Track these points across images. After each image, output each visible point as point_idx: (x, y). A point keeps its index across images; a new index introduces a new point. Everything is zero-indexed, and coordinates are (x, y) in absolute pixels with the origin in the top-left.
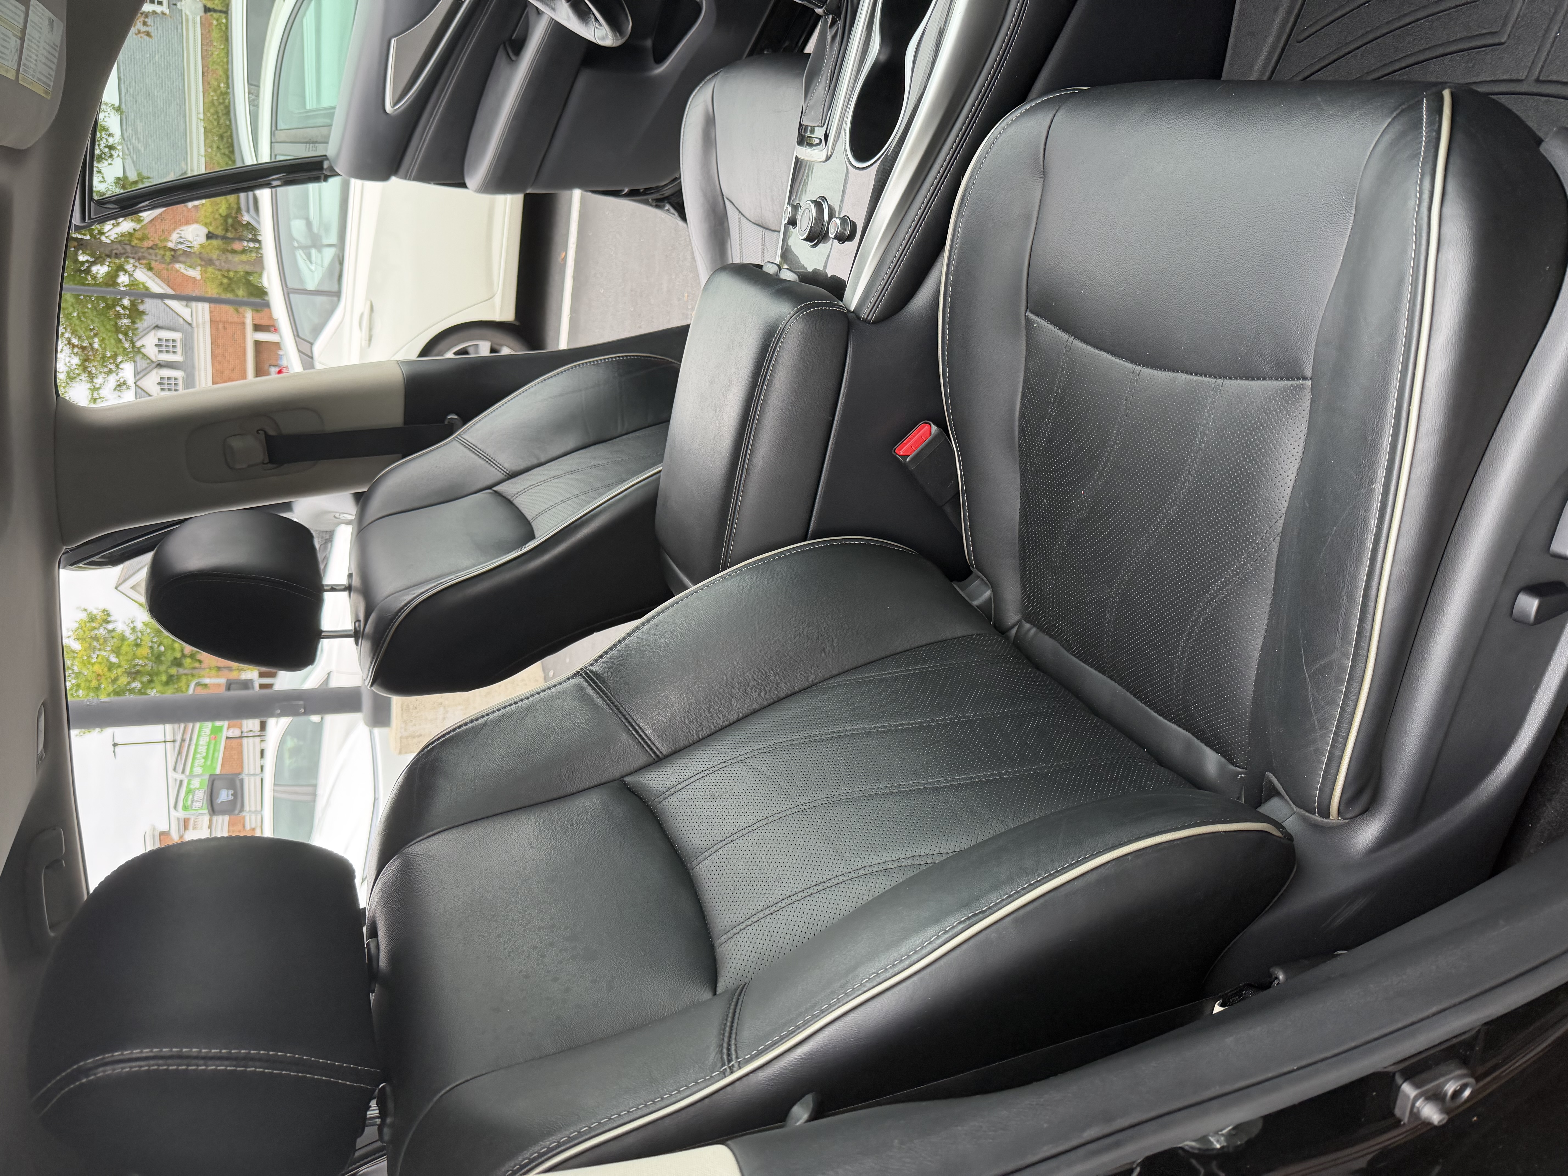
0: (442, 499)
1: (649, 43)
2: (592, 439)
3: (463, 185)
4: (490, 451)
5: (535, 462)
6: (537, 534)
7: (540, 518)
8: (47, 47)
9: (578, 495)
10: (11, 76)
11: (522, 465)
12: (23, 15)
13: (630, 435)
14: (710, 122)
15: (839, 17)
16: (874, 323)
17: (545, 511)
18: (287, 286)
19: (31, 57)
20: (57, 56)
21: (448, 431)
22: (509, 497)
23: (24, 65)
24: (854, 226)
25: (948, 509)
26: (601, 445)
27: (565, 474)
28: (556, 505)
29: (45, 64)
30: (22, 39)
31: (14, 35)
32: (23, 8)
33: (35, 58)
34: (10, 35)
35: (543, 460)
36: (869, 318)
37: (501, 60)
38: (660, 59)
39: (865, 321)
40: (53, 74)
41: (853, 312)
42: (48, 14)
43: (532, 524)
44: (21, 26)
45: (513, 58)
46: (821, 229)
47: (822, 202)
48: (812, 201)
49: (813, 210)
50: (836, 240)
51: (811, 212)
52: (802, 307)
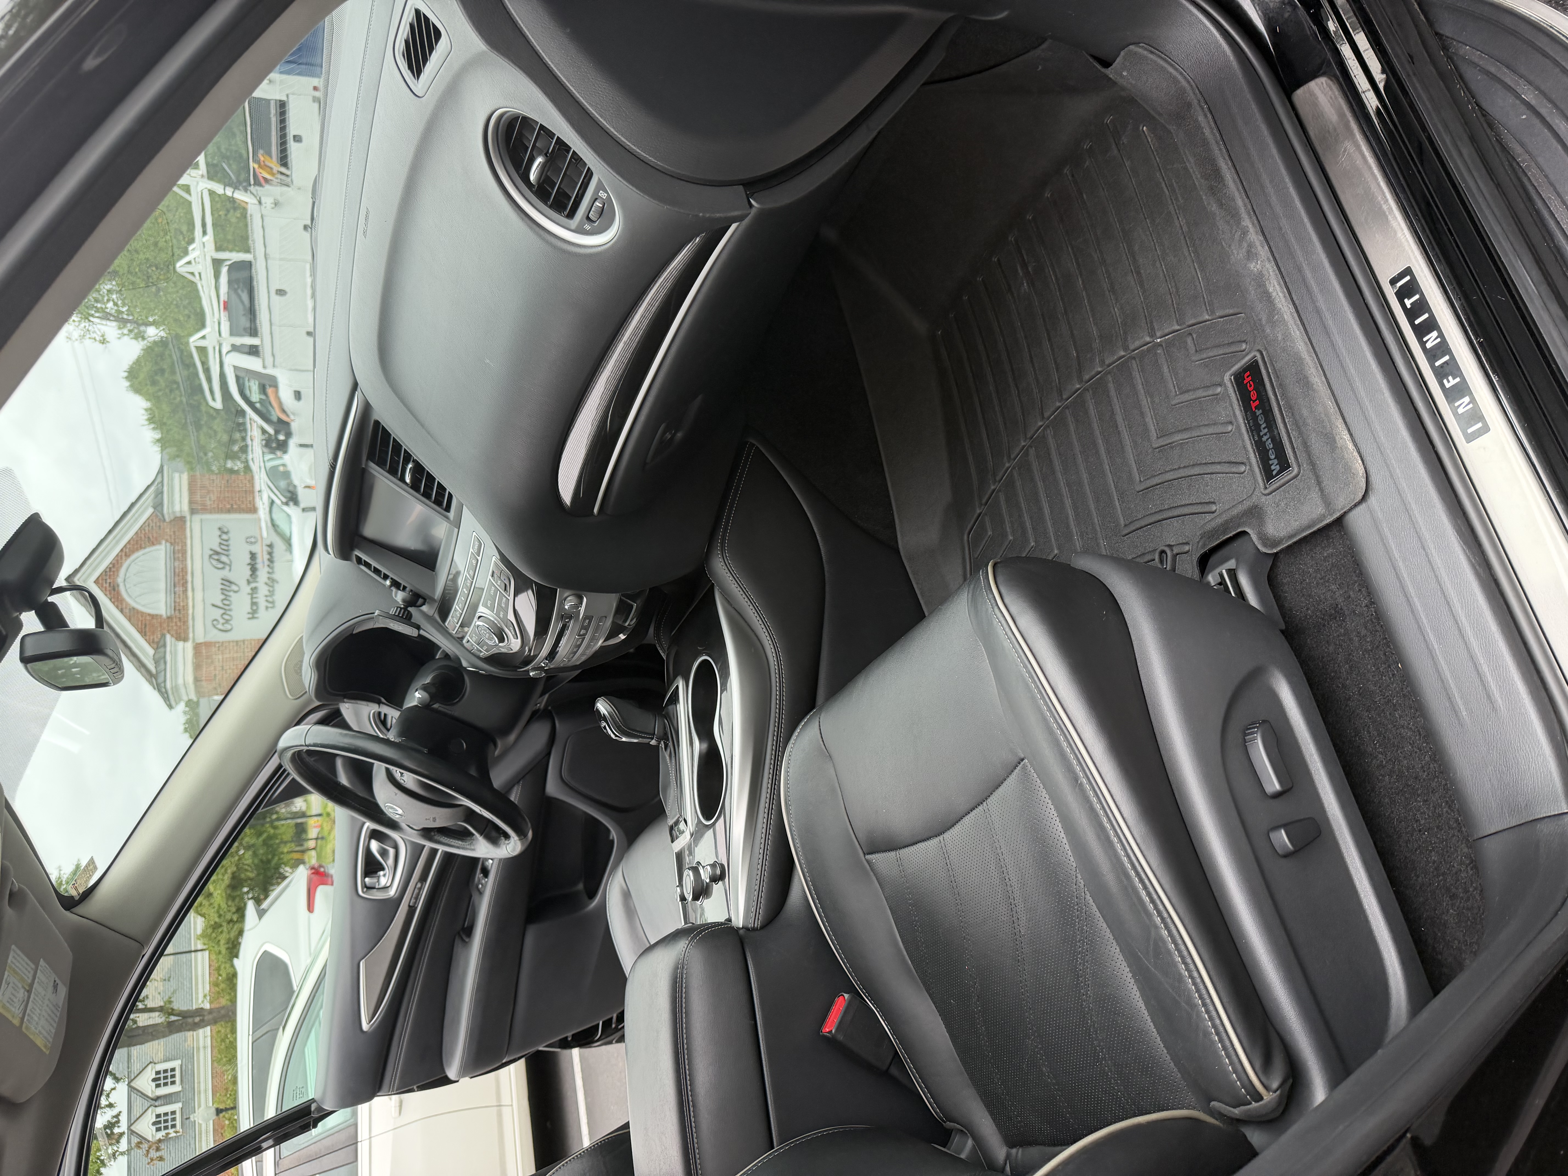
3: (446, 1081)
8: (51, 1006)
10: (16, 1022)
12: (32, 972)
14: (627, 895)
15: (668, 740)
16: (762, 929)
19: (35, 1010)
20: (58, 1015)
23: (29, 1015)
24: (722, 866)
25: (894, 1071)
29: (46, 1020)
30: (29, 992)
31: (23, 987)
32: (33, 966)
33: (39, 1011)
34: (20, 986)
36: (756, 925)
38: (592, 895)
39: (754, 929)
40: (53, 1031)
41: (743, 928)
42: (54, 976)
44: (29, 981)
45: (467, 940)
46: (702, 886)
47: (697, 866)
48: (689, 868)
49: (691, 873)
50: (713, 883)
51: (690, 876)
52: (695, 934)
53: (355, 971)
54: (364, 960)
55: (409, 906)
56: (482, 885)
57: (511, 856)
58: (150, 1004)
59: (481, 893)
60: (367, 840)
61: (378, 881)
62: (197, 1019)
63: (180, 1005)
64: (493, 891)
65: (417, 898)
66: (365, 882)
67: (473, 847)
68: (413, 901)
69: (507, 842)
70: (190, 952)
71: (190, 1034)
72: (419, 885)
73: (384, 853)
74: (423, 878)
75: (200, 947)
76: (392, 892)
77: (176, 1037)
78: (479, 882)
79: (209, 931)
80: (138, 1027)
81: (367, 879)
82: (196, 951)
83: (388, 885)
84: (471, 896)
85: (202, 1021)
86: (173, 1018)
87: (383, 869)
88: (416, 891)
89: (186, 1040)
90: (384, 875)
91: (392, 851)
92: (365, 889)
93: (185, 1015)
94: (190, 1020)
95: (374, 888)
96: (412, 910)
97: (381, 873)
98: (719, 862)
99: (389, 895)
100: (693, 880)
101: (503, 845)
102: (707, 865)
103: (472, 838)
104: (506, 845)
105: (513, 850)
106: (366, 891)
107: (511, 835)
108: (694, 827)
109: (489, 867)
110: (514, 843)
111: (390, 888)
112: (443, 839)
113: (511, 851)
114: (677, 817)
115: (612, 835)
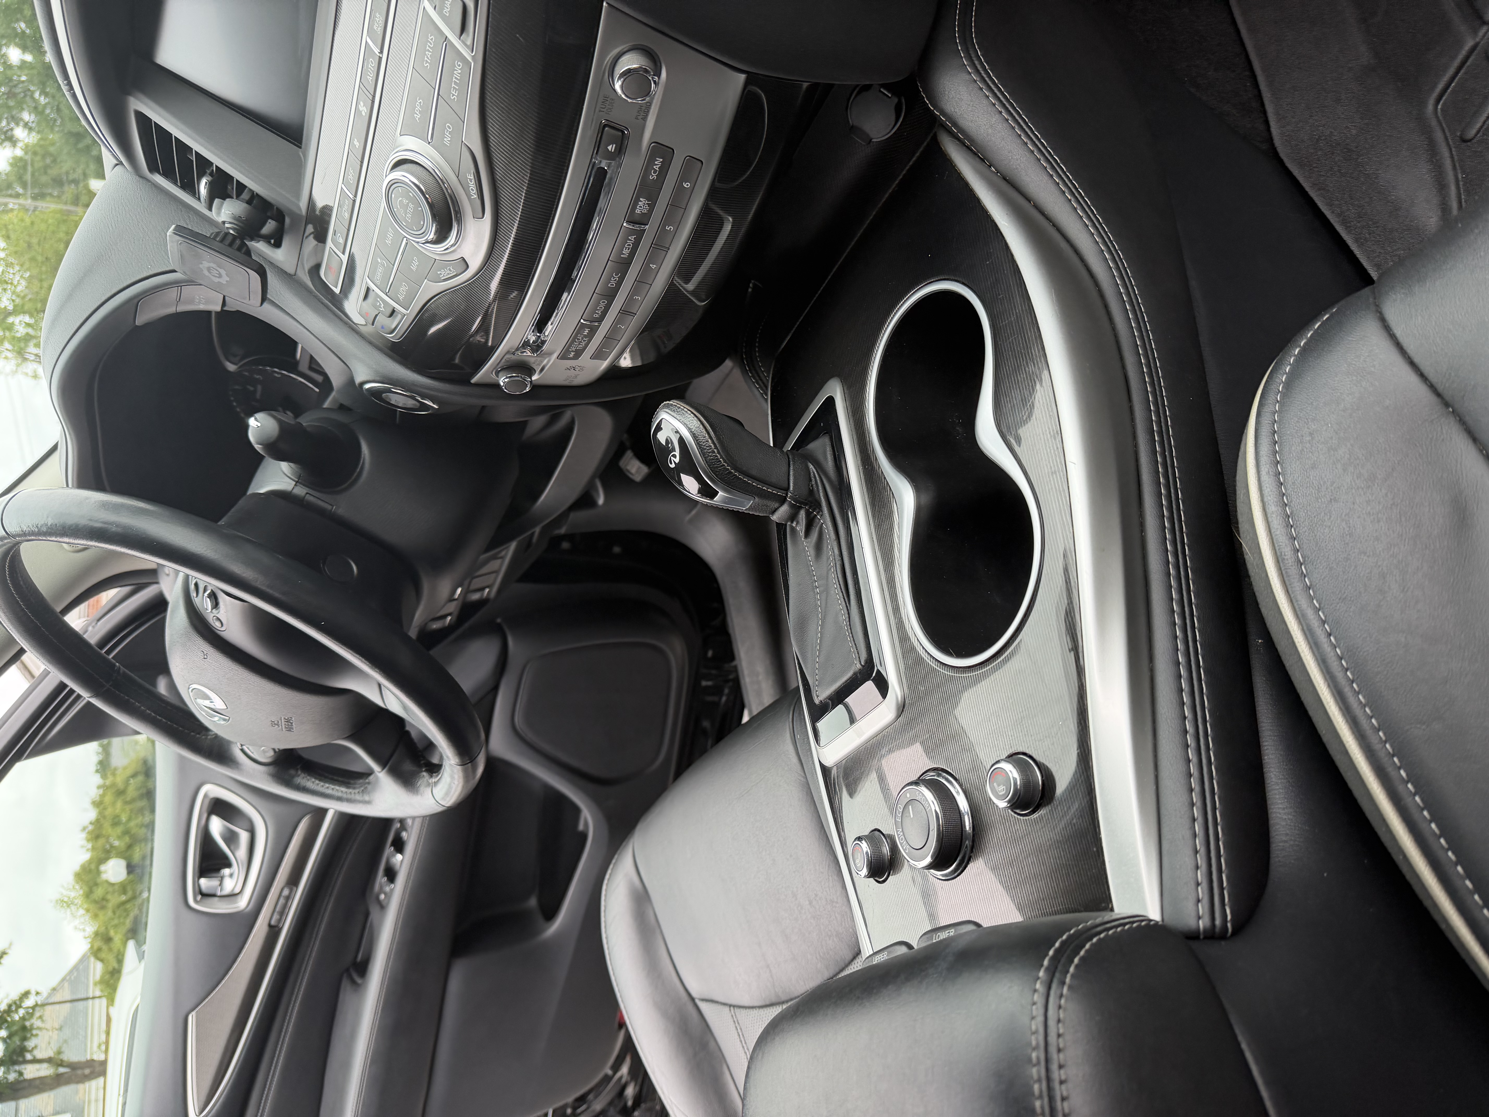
24: (1043, 768)
36: (1216, 922)
39: (1212, 935)
45: (359, 981)
46: (962, 828)
47: (935, 778)
48: (916, 783)
49: (927, 795)
50: (1015, 813)
51: (923, 803)
52: (1057, 951)
53: (180, 1030)
54: (194, 1013)
55: (270, 926)
56: (385, 894)
57: (440, 809)
58: (39, 1054)
59: (382, 907)
60: (205, 816)
61: (221, 884)
62: (87, 1071)
63: (72, 1055)
64: (401, 905)
65: (283, 913)
66: (199, 886)
67: (367, 798)
68: (276, 917)
69: (434, 780)
70: (87, 999)
71: (81, 1086)
72: (286, 892)
73: (231, 838)
74: (293, 880)
75: (98, 993)
76: (243, 903)
77: (66, 1091)
78: (381, 890)
79: (107, 977)
80: (25, 1080)
81: (203, 882)
82: (93, 998)
83: (237, 890)
84: (367, 914)
85: (92, 1073)
86: (62, 1070)
87: (229, 865)
88: (282, 901)
89: (77, 1092)
90: (231, 875)
91: (244, 836)
92: (199, 897)
93: (74, 1066)
94: (79, 1072)
95: (213, 895)
96: (274, 931)
97: (226, 871)
98: (1031, 753)
99: (238, 907)
100: (936, 811)
101: (429, 785)
102: (1002, 760)
103: (367, 781)
104: (436, 783)
105: (447, 794)
106: (201, 899)
107: (448, 757)
108: (909, 688)
109: (397, 867)
110: (452, 777)
111: (239, 896)
112: (312, 783)
113: (443, 799)
114: (849, 675)
115: (586, 824)
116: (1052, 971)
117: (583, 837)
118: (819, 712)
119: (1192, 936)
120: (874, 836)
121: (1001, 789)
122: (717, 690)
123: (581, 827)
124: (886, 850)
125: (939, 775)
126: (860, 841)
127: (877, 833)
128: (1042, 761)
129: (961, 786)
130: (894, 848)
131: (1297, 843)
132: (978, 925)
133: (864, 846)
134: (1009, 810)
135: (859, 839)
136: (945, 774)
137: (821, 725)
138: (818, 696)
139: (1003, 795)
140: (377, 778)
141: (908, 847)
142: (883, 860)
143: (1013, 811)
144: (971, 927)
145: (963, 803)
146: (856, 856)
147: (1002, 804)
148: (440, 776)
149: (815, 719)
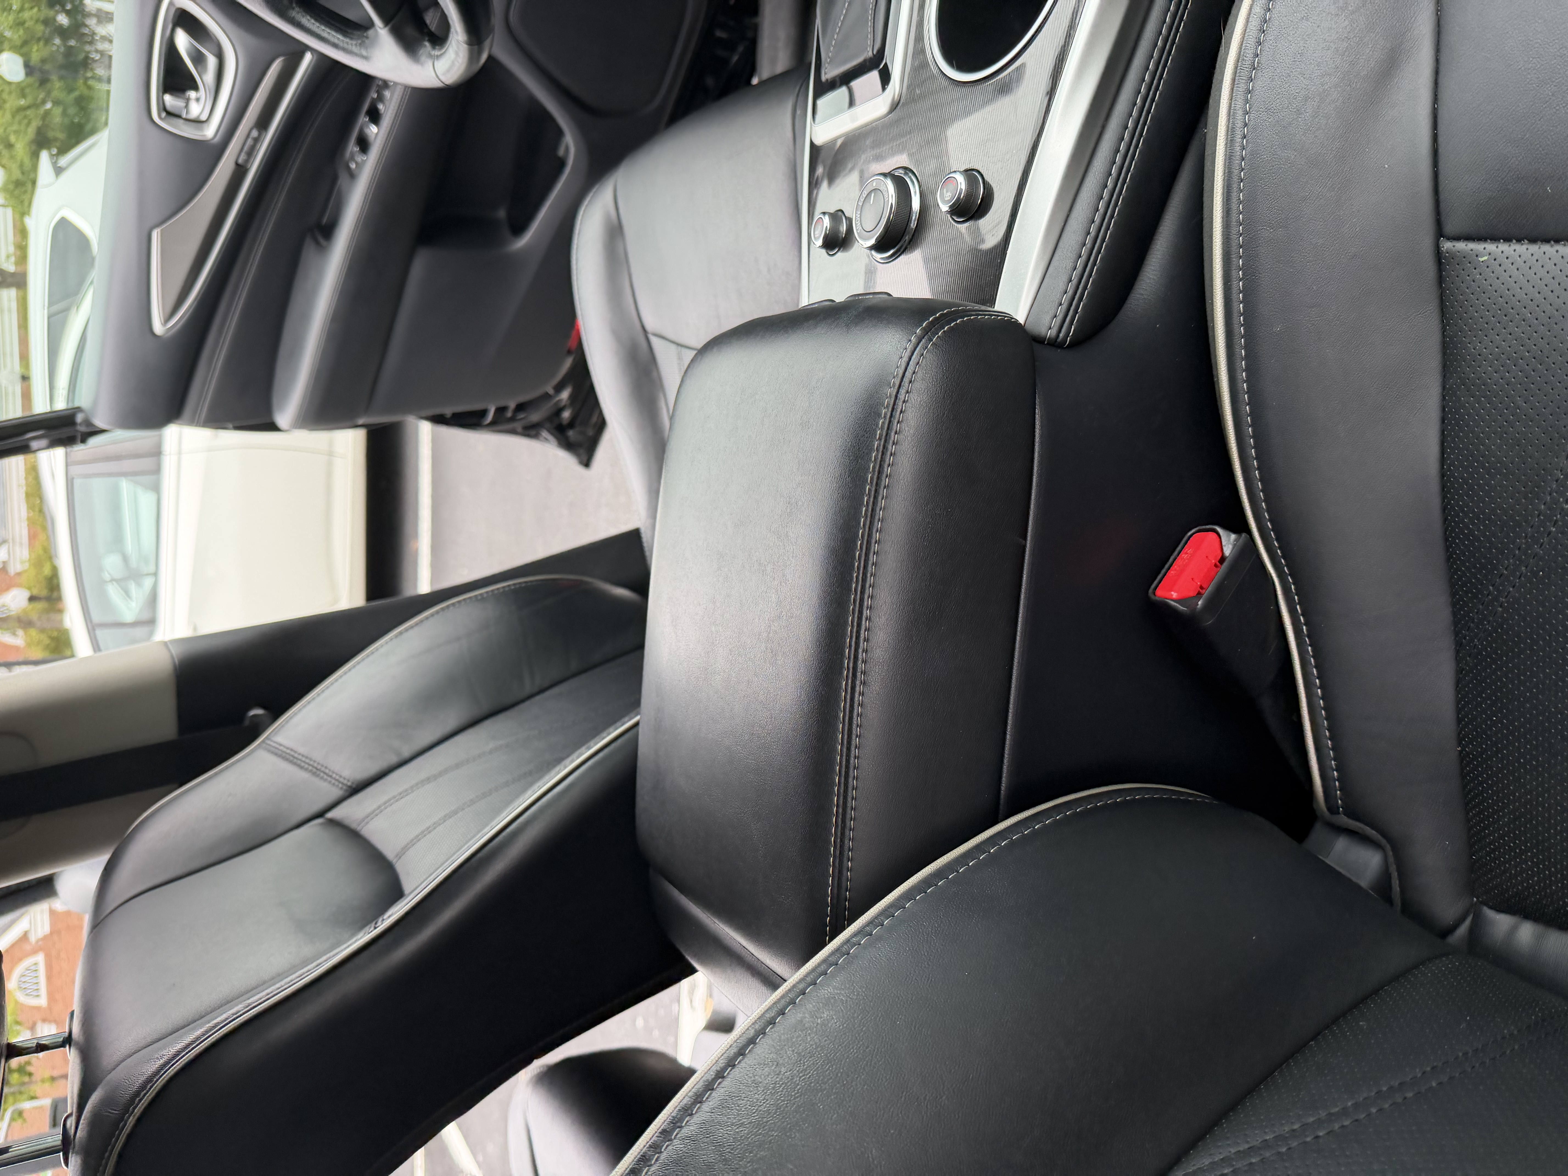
0: (240, 848)
1: (502, 214)
2: (486, 708)
3: (272, 427)
4: (318, 755)
5: (394, 759)
6: (407, 886)
7: (411, 853)
9: (473, 802)
11: (373, 769)
13: (547, 694)
16: (1072, 345)
17: (417, 839)
18: (91, 621)
21: (252, 733)
22: (354, 826)
24: (987, 184)
26: (501, 717)
27: (446, 771)
28: (436, 825)
35: (406, 753)
36: (1061, 336)
37: (309, 251)
38: (518, 227)
39: (1054, 343)
43: (399, 867)
45: (323, 243)
46: (908, 223)
47: (902, 175)
48: (885, 175)
49: (890, 187)
50: (953, 219)
51: (884, 193)
52: (936, 319)
53: (144, 243)
54: (158, 230)
55: (237, 164)
56: (357, 163)
57: (440, 85)
59: (352, 176)
60: (170, 25)
61: (187, 106)
65: (251, 153)
66: (163, 102)
67: (364, 53)
68: (243, 156)
69: (436, 53)
72: (255, 133)
73: (198, 58)
74: (263, 123)
76: (209, 133)
78: (352, 158)
81: (168, 98)
83: (203, 117)
84: (335, 178)
87: (195, 88)
88: (250, 142)
90: (198, 100)
91: (212, 61)
92: (163, 115)
95: (178, 116)
96: (240, 171)
97: (192, 94)
98: (982, 173)
99: (204, 135)
100: (892, 204)
101: (430, 56)
102: (958, 171)
103: (365, 34)
104: (438, 57)
105: (448, 71)
106: (165, 117)
107: (456, 32)
108: (908, 87)
109: (371, 137)
110: (457, 54)
111: (205, 125)
112: (308, 21)
113: (444, 74)
114: (859, 60)
115: (567, 149)
116: (926, 331)
117: (561, 164)
118: (823, 89)
119: (1038, 340)
120: (837, 216)
121: (948, 195)
122: (730, 46)
123: (561, 152)
124: (844, 228)
125: (906, 174)
126: (824, 216)
127: (840, 213)
128: (988, 180)
129: (920, 187)
130: (850, 230)
131: (1149, 298)
132: (889, 295)
133: (827, 221)
134: (949, 216)
135: (824, 213)
136: (910, 174)
137: (820, 102)
138: (825, 74)
139: (948, 200)
140: (377, 34)
141: (861, 228)
142: (838, 237)
143: (951, 217)
144: (885, 296)
145: (916, 205)
146: (816, 228)
147: (945, 208)
148: (443, 51)
149: (818, 95)
